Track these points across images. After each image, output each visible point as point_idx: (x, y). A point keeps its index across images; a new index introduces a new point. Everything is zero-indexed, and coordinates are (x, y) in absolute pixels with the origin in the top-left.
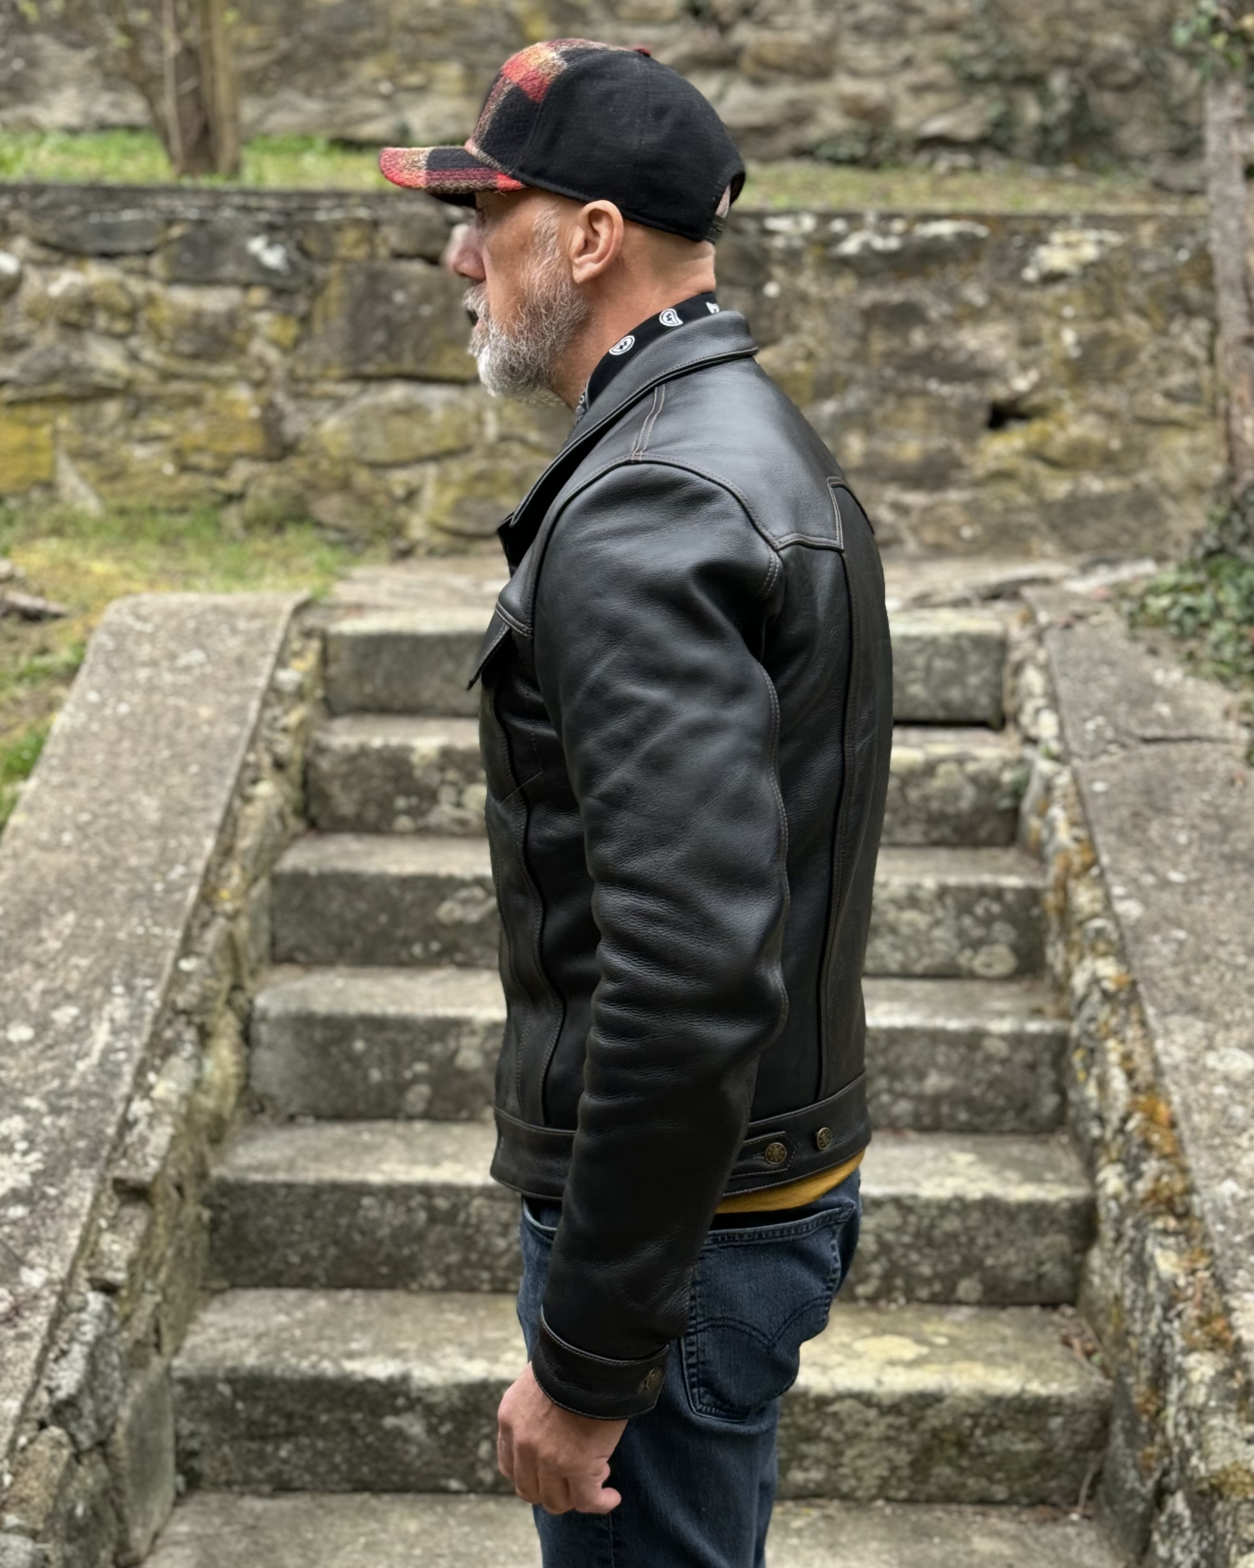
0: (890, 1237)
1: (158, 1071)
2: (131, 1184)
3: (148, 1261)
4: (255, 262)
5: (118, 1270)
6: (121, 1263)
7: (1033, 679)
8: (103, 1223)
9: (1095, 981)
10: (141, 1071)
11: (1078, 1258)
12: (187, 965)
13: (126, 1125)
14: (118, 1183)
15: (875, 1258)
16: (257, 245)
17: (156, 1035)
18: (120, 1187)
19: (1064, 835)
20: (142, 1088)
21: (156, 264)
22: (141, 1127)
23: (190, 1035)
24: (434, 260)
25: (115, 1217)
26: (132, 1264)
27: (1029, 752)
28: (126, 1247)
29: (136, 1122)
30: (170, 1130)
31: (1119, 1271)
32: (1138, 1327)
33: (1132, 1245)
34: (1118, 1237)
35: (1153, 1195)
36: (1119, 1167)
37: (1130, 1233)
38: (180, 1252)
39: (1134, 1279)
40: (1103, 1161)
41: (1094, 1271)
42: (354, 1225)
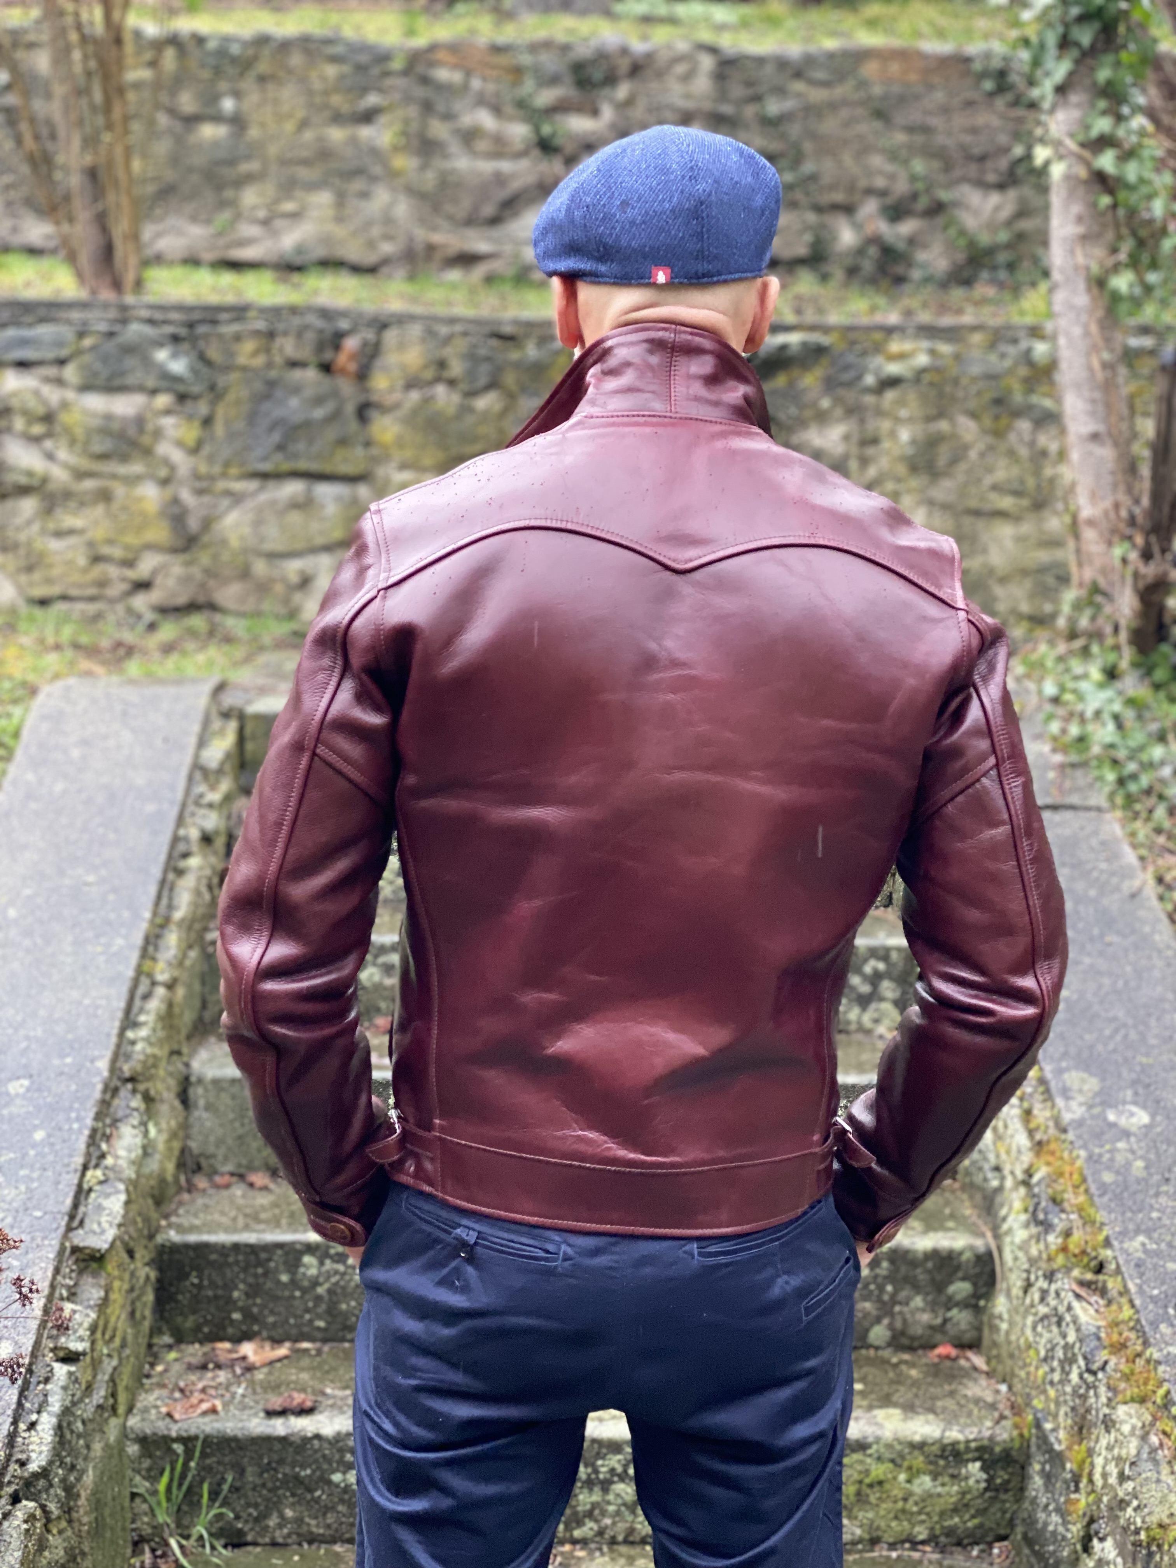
1: (108, 1138)
2: (88, 1251)
3: (105, 1327)
4: (161, 370)
5: (81, 1339)
6: (83, 1332)
8: (64, 1293)
10: (93, 1140)
11: (982, 1303)
13: (81, 1193)
14: (75, 1250)
16: (162, 355)
17: (104, 1105)
18: (78, 1255)
20: (94, 1157)
21: (70, 372)
22: (95, 1194)
23: (137, 1102)
24: (328, 368)
25: (76, 1284)
26: (93, 1329)
28: (87, 1315)
29: (90, 1190)
30: (123, 1197)
31: (1030, 1320)
32: (1056, 1377)
33: (1044, 1293)
34: (1028, 1287)
35: (1064, 1249)
36: (1024, 1217)
37: (1042, 1283)
38: (132, 1314)
39: (1048, 1328)
40: (1003, 1212)
41: (1000, 1317)
42: (294, 1283)
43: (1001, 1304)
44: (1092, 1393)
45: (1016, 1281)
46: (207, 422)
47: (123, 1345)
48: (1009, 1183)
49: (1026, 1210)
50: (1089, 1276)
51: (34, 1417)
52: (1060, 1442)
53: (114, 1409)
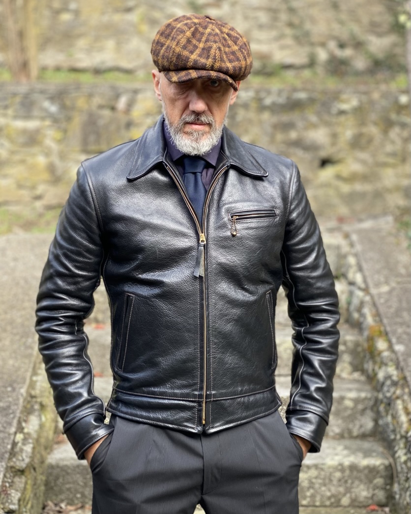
0: (314, 480)
1: (25, 421)
2: (17, 468)
3: (24, 500)
4: (46, 110)
5: (14, 504)
6: (15, 501)
7: (352, 260)
8: (7, 485)
9: (388, 377)
10: (19, 423)
11: (388, 487)
12: (34, 378)
13: (14, 444)
14: (12, 467)
15: (309, 488)
16: (46, 104)
17: (25, 407)
18: (13, 470)
19: (370, 320)
20: (20, 429)
21: (10, 112)
22: (20, 444)
23: (37, 407)
24: (113, 109)
25: (12, 482)
26: (19, 500)
27: (352, 288)
28: (17, 494)
29: (18, 443)
30: (31, 445)
31: (408, 494)
34: (407, 480)
36: (404, 451)
38: (35, 495)
41: (396, 493)
43: (396, 487)
45: (402, 478)
46: (65, 132)
47: (32, 507)
48: (398, 437)
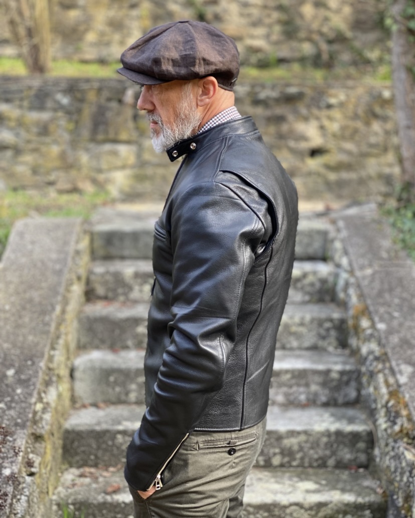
0: (303, 445)
1: (45, 392)
2: (38, 435)
3: (44, 462)
4: (58, 102)
6: (36, 465)
7: (338, 245)
8: (30, 450)
9: (371, 352)
10: (39, 394)
11: (370, 451)
12: (52, 353)
13: (35, 413)
16: (60, 96)
17: (44, 379)
18: (34, 436)
19: (354, 300)
20: (40, 399)
21: (25, 103)
23: (54, 379)
24: (120, 101)
25: (34, 447)
26: (40, 464)
27: (338, 269)
28: (38, 458)
29: (38, 412)
30: (51, 414)
31: (388, 458)
32: (398, 479)
33: (393, 448)
34: (387, 445)
35: (401, 431)
36: (385, 419)
37: (392, 444)
38: (54, 457)
39: (395, 460)
40: (377, 416)
41: (376, 456)
42: (114, 445)
43: (377, 452)
44: (411, 485)
45: (382, 443)
46: (77, 122)
47: (51, 469)
48: (379, 406)
49: (386, 415)
50: (410, 441)
51: (19, 497)
52: (399, 503)
53: (48, 493)
